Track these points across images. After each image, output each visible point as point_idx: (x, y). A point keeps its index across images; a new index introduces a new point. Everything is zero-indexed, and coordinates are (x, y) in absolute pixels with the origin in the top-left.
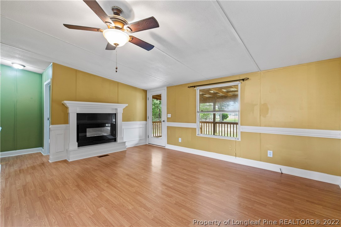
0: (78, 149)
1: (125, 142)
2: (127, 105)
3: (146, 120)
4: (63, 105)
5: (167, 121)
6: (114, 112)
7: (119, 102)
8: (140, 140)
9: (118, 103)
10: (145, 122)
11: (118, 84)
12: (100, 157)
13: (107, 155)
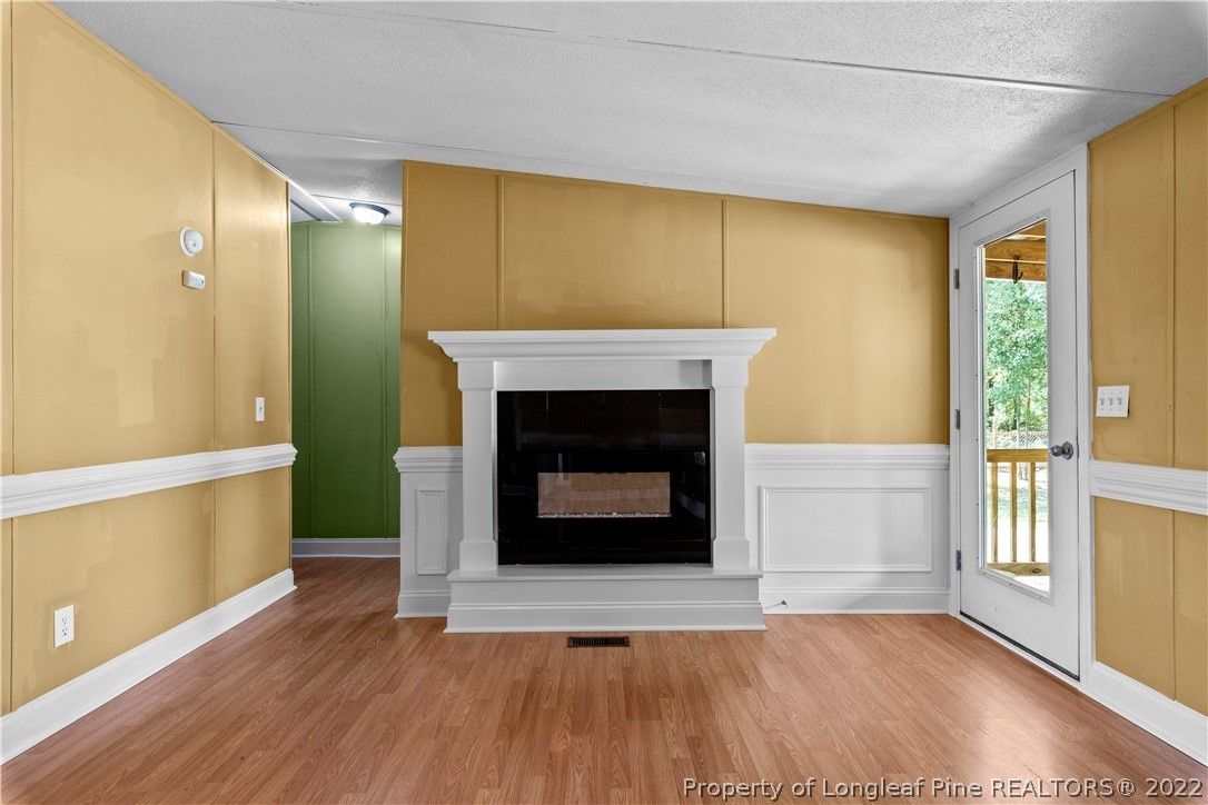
0: (500, 574)
1: (754, 579)
2: (770, 333)
3: (944, 438)
4: (437, 352)
5: (1095, 454)
6: (694, 383)
7: (728, 319)
8: (890, 577)
9: (723, 327)
10: (932, 451)
11: (720, 205)
12: (577, 641)
13: (620, 641)
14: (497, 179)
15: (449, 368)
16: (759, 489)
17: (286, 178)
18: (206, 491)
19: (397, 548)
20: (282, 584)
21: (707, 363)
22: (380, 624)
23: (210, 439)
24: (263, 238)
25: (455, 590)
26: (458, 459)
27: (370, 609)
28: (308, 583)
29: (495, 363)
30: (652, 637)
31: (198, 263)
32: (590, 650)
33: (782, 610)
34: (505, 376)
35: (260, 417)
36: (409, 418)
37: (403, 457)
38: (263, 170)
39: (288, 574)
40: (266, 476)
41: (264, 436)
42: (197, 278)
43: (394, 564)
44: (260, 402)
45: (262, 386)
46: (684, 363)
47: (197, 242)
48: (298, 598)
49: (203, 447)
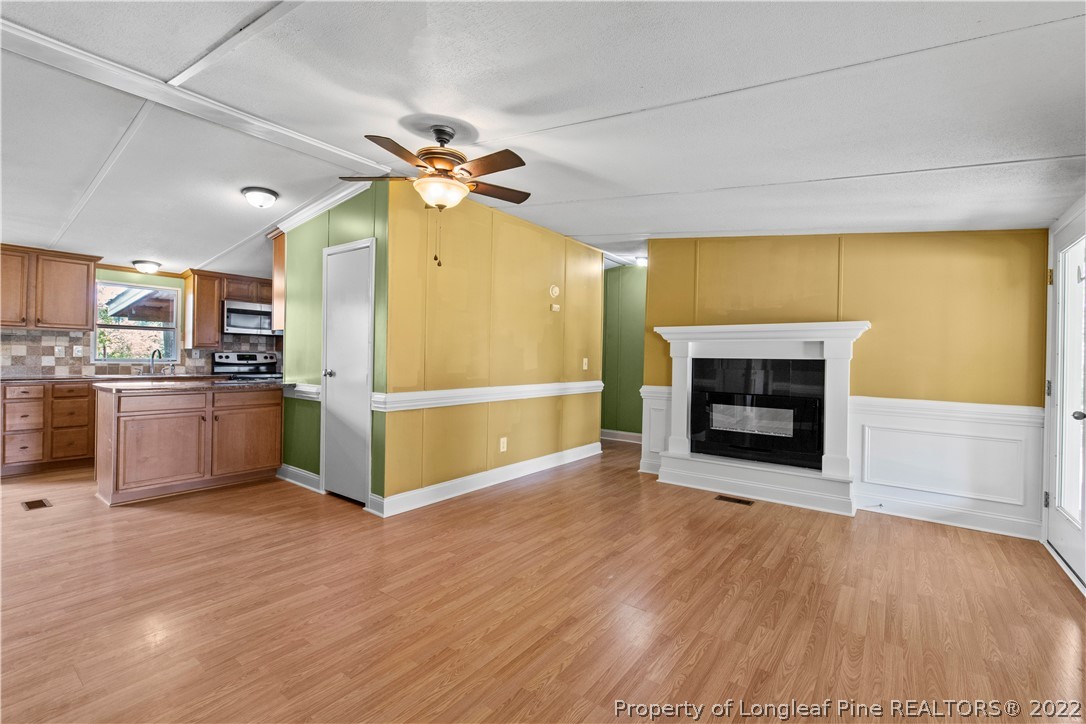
0: (690, 457)
1: (847, 483)
2: (867, 325)
3: (1039, 402)
6: (814, 356)
9: (838, 320)
11: (838, 241)
12: (722, 498)
13: (748, 503)
14: (695, 243)
15: (666, 345)
16: (863, 427)
17: (602, 251)
18: (559, 400)
19: (640, 439)
20: (596, 449)
21: (822, 343)
22: (632, 472)
23: (560, 377)
24: (589, 282)
25: (663, 461)
26: (670, 393)
27: (629, 466)
28: (607, 451)
29: (690, 344)
30: (769, 506)
31: (558, 300)
32: (726, 502)
33: (879, 510)
34: (694, 350)
35: (585, 368)
36: (648, 370)
37: (645, 390)
38: (589, 250)
39: (599, 445)
40: (587, 396)
41: (587, 376)
42: (556, 307)
43: (639, 447)
44: (585, 360)
45: (587, 352)
46: (806, 343)
47: (556, 291)
48: (603, 456)
49: (558, 380)
